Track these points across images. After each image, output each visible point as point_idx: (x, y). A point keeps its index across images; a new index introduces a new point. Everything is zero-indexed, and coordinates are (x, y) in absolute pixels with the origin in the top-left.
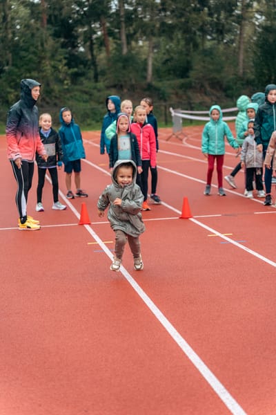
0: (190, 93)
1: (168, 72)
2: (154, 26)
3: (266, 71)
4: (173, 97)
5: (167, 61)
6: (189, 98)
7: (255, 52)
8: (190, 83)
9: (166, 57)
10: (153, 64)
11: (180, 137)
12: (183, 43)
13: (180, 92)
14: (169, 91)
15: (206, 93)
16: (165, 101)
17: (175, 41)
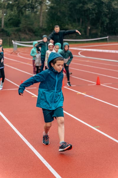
0: (20, 33)
1: (11, 24)
2: (5, 5)
3: (51, 25)
4: (13, 35)
5: (10, 19)
6: (19, 36)
7: (47, 17)
8: (20, 29)
9: (9, 18)
10: (4, 21)
11: (16, 52)
12: (17, 12)
13: (16, 33)
14: (11, 32)
15: (26, 34)
16: (9, 36)
17: (14, 11)
